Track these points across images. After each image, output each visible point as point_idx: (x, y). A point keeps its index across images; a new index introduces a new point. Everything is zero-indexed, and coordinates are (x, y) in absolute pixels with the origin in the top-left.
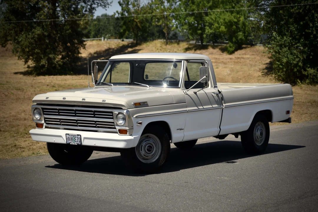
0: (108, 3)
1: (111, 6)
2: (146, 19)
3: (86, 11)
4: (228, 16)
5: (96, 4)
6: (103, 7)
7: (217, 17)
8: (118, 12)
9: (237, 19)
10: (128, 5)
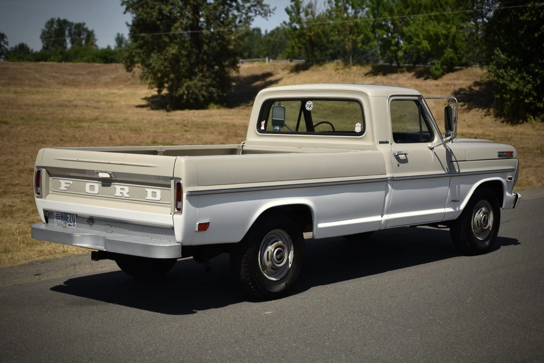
0: (270, 10)
1: (274, 14)
2: (323, 32)
3: (240, 22)
4: (434, 27)
5: (254, 11)
6: (263, 15)
7: (418, 28)
8: (285, 23)
9: (447, 30)
10: (298, 13)
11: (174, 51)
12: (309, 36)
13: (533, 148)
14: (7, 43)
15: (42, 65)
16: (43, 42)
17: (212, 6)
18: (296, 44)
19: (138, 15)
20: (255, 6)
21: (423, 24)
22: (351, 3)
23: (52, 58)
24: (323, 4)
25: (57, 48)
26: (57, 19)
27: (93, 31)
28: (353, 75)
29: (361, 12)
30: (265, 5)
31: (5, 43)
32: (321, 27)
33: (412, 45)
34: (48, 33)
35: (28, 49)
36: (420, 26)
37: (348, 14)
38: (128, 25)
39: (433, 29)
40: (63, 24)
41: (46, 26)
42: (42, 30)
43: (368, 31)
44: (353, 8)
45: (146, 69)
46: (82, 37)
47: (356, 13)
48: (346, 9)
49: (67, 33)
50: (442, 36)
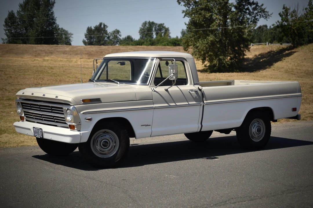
0: (269, 14)
1: (271, 17)
2: (302, 27)
3: (251, 21)
5: (259, 15)
6: (265, 18)
8: (278, 21)
10: (287, 15)
11: (212, 39)
12: (293, 29)
14: (120, 36)
15: (139, 47)
16: (140, 34)
17: (234, 13)
19: (192, 19)
20: (260, 12)
23: (145, 43)
24: (302, 10)
25: (148, 38)
26: (148, 21)
27: (168, 28)
30: (266, 12)
31: (119, 36)
32: (301, 24)
34: (143, 29)
35: (132, 38)
38: (186, 24)
40: (152, 24)
41: (142, 26)
42: (140, 28)
45: (196, 50)
46: (162, 31)
49: (154, 29)
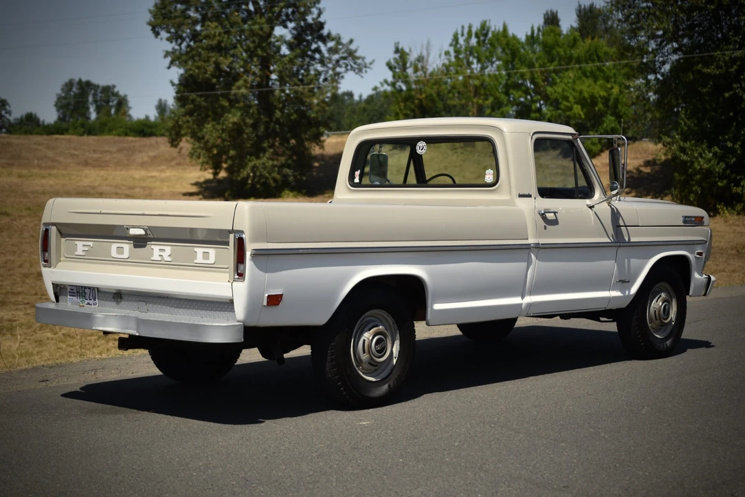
0: (365, 63)
1: (371, 69)
2: (438, 94)
3: (325, 80)
4: (589, 86)
5: (344, 66)
6: (357, 71)
7: (566, 88)
8: (386, 81)
9: (607, 92)
10: (404, 68)
11: (235, 120)
12: (418, 99)
13: (726, 248)
14: (9, 113)
15: (57, 139)
16: (58, 111)
17: (287, 58)
18: (401, 110)
19: (186, 71)
20: (345, 58)
21: (574, 82)
22: (476, 55)
23: (71, 131)
24: (437, 56)
25: (78, 119)
26: (77, 80)
27: (126, 96)
28: (477, 154)
29: (490, 67)
30: (359, 58)
31: (6, 113)
32: (436, 87)
33: (560, 111)
34: (65, 98)
35: (38, 120)
36: (569, 85)
37: (472, 70)
38: (173, 84)
39: (588, 90)
40: (85, 87)
41: (63, 89)
42: (57, 95)
43: (499, 92)
44: (479, 61)
45: (197, 145)
46: (111, 104)
47: (483, 68)
48: (469, 64)
49: (91, 99)
50: (599, 100)
